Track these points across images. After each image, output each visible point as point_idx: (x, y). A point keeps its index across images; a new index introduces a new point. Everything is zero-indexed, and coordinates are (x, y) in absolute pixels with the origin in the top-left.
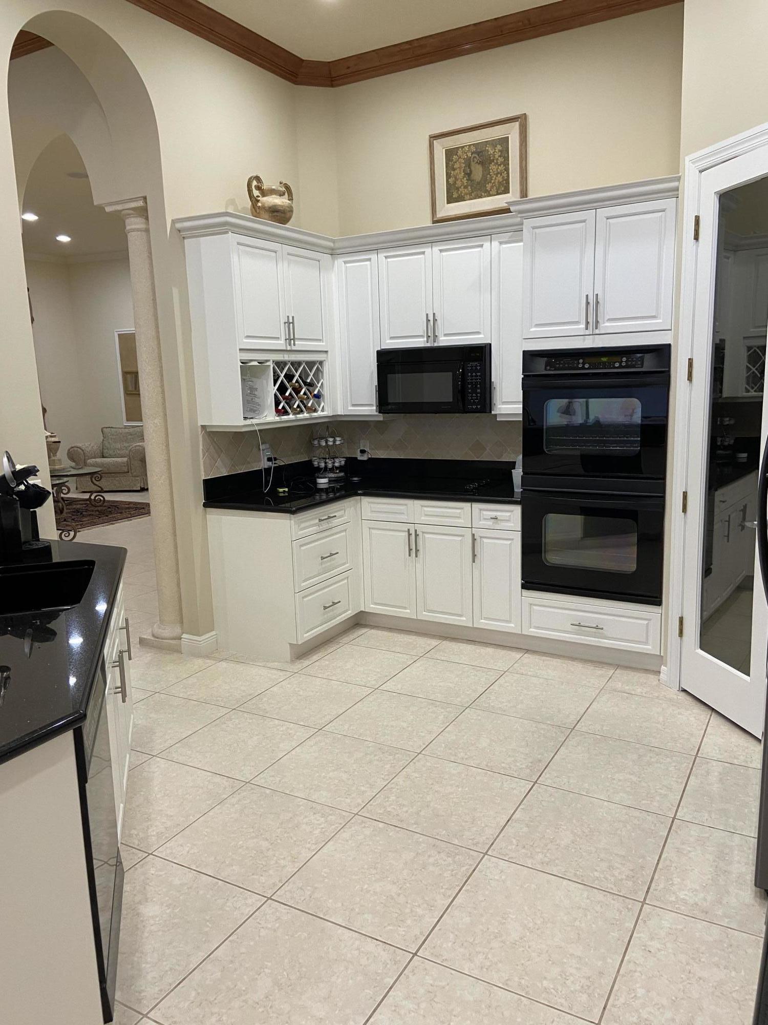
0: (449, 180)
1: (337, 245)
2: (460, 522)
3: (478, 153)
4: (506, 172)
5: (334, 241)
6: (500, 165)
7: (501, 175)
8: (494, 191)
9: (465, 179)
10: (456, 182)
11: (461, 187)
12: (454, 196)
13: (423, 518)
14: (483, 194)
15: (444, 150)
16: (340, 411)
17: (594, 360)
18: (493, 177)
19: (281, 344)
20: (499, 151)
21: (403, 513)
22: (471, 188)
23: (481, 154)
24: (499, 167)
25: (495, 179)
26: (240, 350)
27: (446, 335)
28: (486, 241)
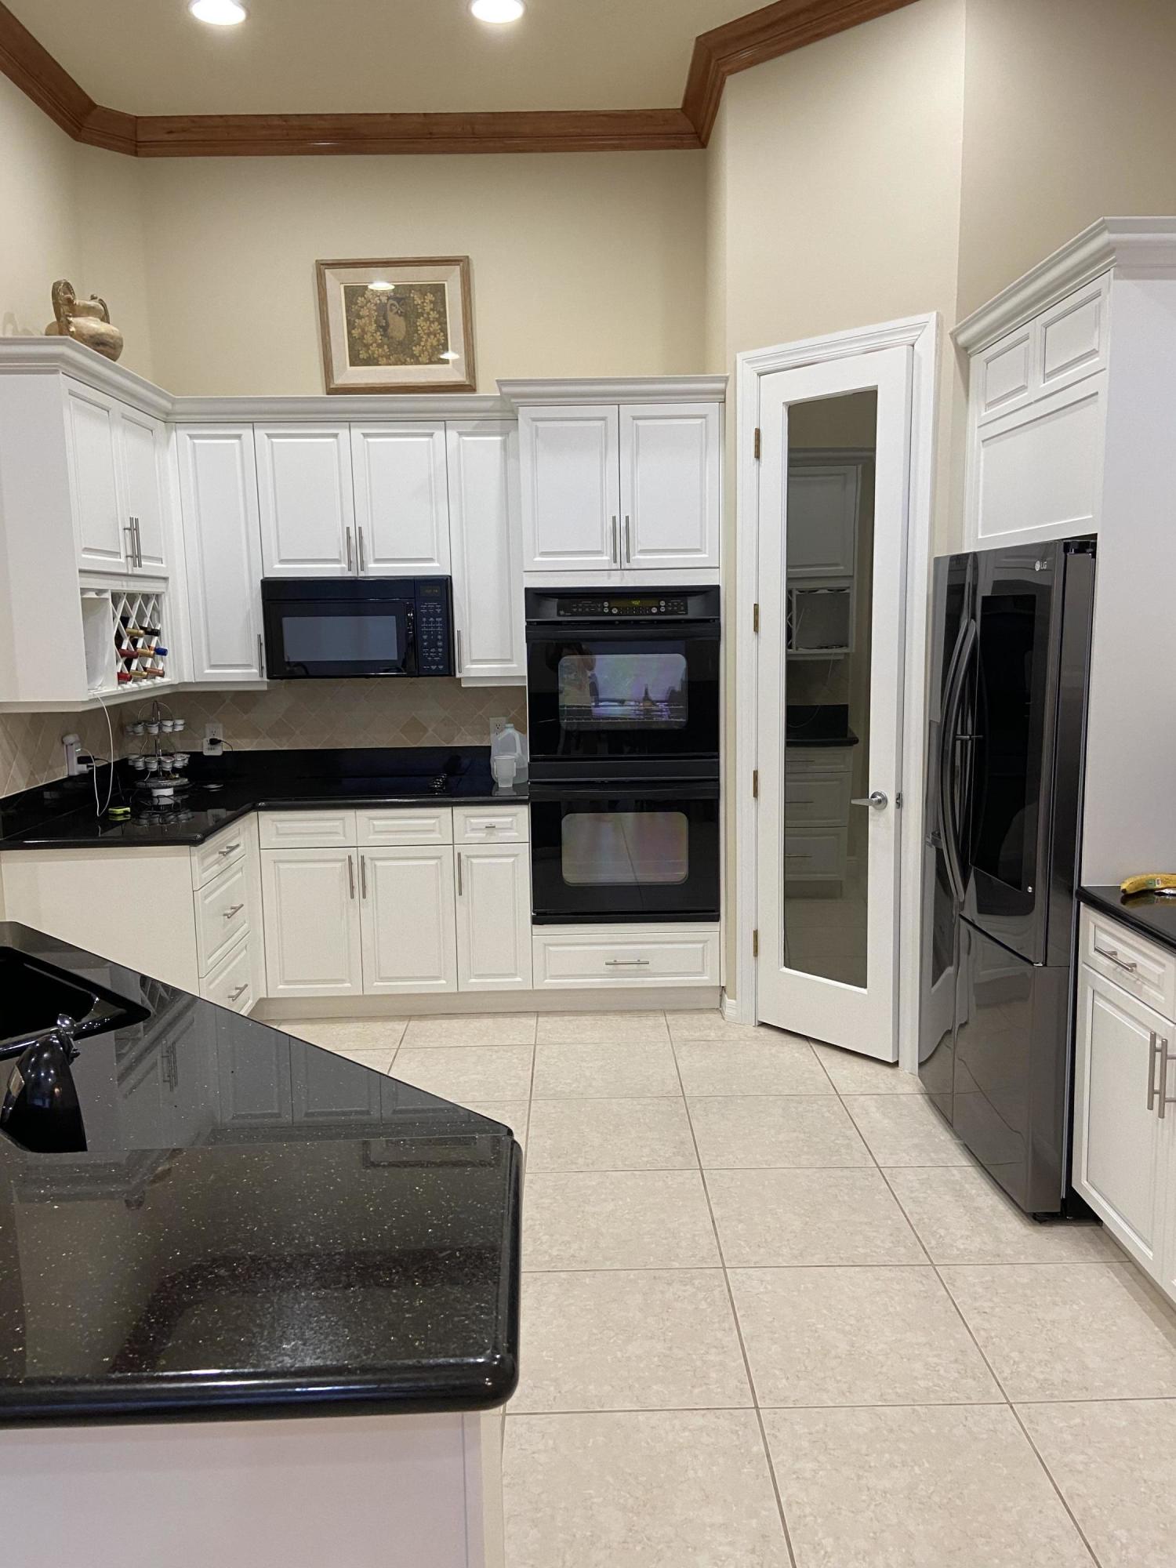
0: (353, 331)
1: (178, 408)
2: (434, 837)
3: (399, 300)
4: (442, 334)
5: (173, 402)
6: (433, 322)
7: (435, 336)
8: (423, 358)
9: (379, 333)
10: (363, 336)
11: (371, 345)
12: (361, 356)
13: (371, 837)
14: (408, 359)
15: (342, 287)
16: (187, 678)
17: (623, 603)
18: (422, 337)
19: (120, 564)
20: (431, 302)
21: (336, 833)
22: (388, 348)
23: (403, 301)
24: (432, 325)
25: (427, 340)
26: (81, 571)
27: (377, 561)
28: (437, 428)
